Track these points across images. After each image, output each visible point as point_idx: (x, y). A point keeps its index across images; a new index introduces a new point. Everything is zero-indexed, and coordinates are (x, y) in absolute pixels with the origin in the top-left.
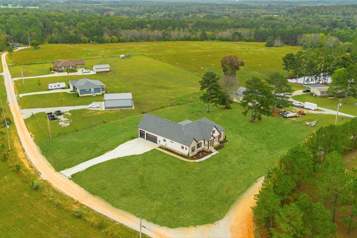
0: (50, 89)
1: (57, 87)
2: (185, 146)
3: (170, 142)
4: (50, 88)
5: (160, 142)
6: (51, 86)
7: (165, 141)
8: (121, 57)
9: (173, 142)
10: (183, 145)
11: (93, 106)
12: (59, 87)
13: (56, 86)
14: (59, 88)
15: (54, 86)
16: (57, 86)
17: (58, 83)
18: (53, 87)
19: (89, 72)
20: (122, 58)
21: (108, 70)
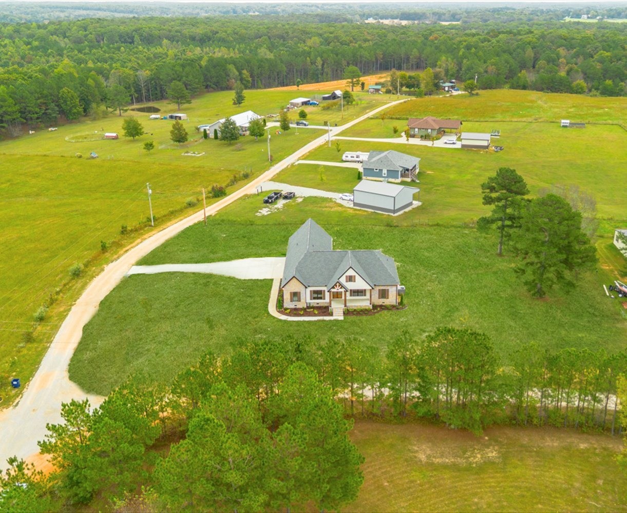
0: (344, 160)
1: (355, 159)
4: (344, 158)
6: (347, 155)
8: (562, 124)
12: (358, 159)
13: (353, 157)
14: (358, 162)
15: (352, 157)
16: (355, 157)
17: (358, 153)
18: (349, 159)
19: (454, 143)
20: (563, 126)
21: (485, 143)
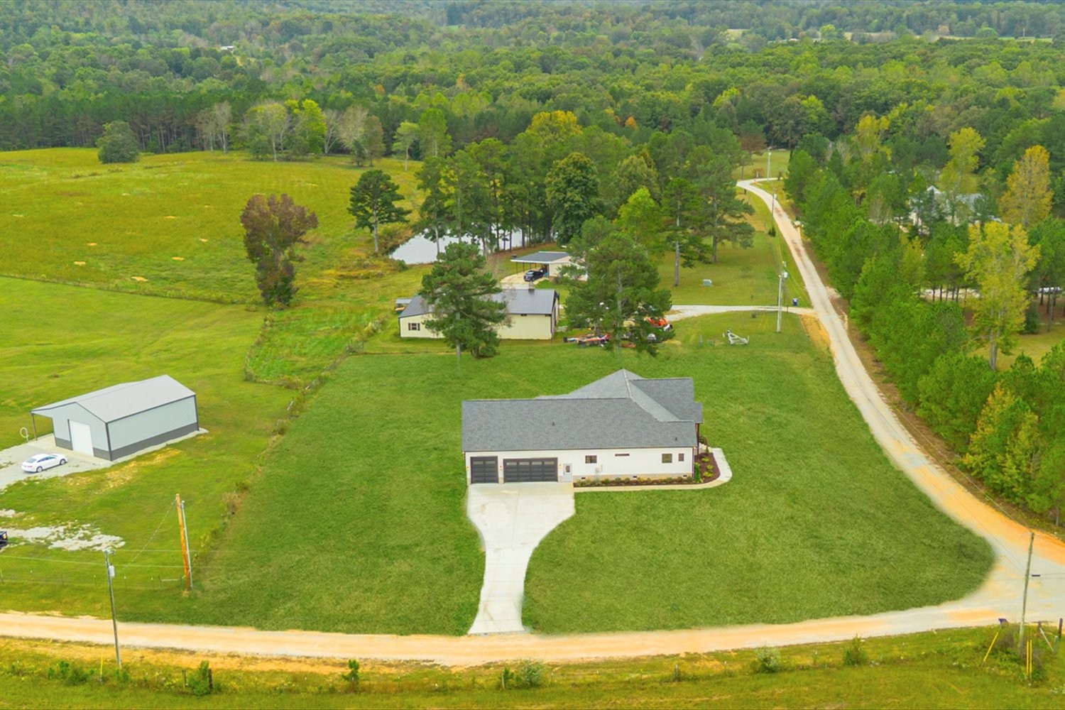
2: (675, 452)
3: (616, 455)
5: (568, 471)
7: (592, 460)
9: (628, 455)
10: (667, 451)
11: (45, 464)
